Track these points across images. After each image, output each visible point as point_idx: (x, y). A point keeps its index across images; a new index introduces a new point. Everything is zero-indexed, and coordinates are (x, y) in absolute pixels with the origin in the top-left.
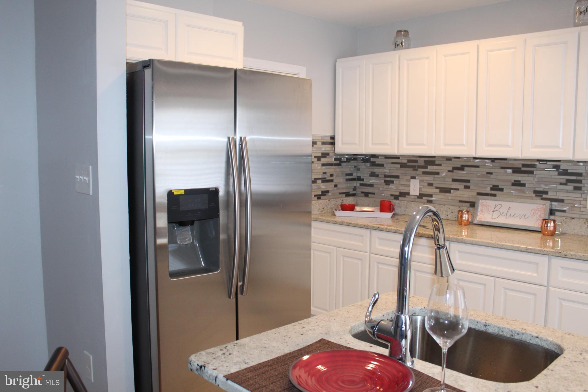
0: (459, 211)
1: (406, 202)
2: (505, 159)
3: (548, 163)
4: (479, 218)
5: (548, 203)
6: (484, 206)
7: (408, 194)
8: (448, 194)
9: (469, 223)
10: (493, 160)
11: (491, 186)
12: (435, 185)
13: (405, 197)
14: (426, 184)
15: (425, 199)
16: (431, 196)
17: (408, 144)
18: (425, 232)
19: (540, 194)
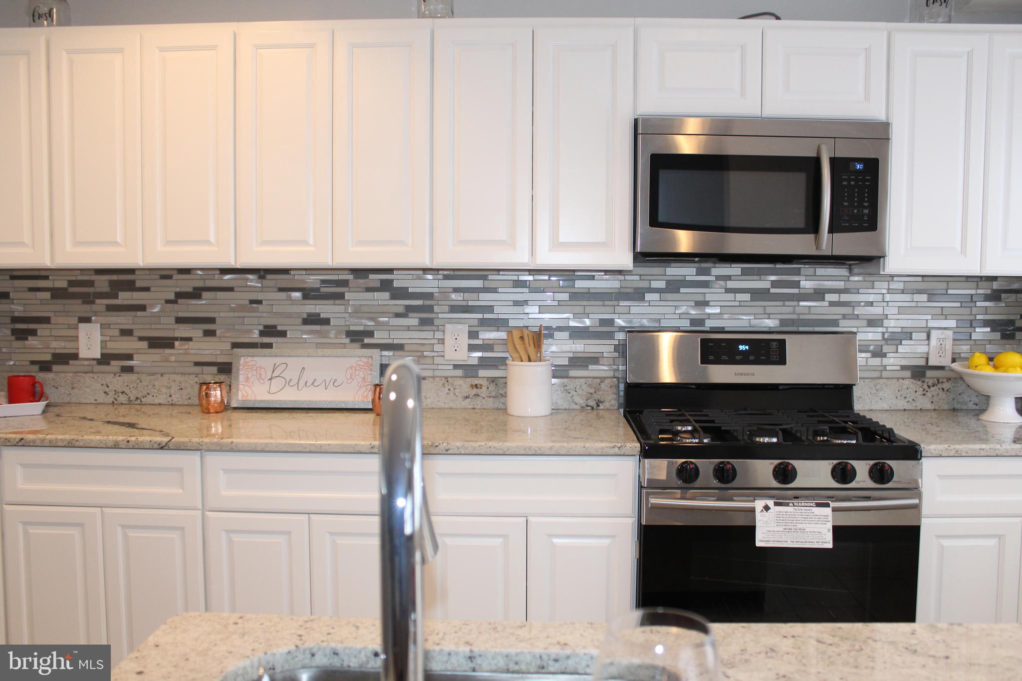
0: (202, 384)
1: (71, 374)
2: (285, 271)
3: (371, 276)
4: (243, 395)
5: (376, 352)
6: (251, 368)
7: (75, 356)
8: (168, 351)
9: (225, 408)
10: (262, 273)
11: (261, 328)
12: (137, 333)
13: (67, 363)
14: (117, 333)
15: (116, 364)
16: (130, 357)
17: (77, 244)
18: (143, 438)
19: (358, 337)
